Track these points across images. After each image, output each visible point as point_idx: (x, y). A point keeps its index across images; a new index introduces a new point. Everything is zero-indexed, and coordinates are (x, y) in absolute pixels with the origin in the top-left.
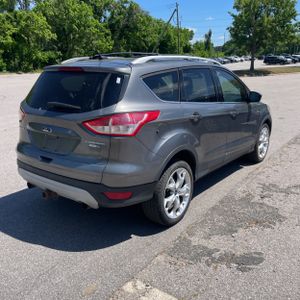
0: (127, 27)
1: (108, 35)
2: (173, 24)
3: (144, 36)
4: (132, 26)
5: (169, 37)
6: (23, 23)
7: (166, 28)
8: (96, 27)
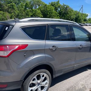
0: (65, 13)
1: (58, 16)
2: (81, 12)
3: (70, 16)
4: (66, 13)
5: (79, 16)
6: (34, 12)
7: (78, 13)
8: (55, 13)
